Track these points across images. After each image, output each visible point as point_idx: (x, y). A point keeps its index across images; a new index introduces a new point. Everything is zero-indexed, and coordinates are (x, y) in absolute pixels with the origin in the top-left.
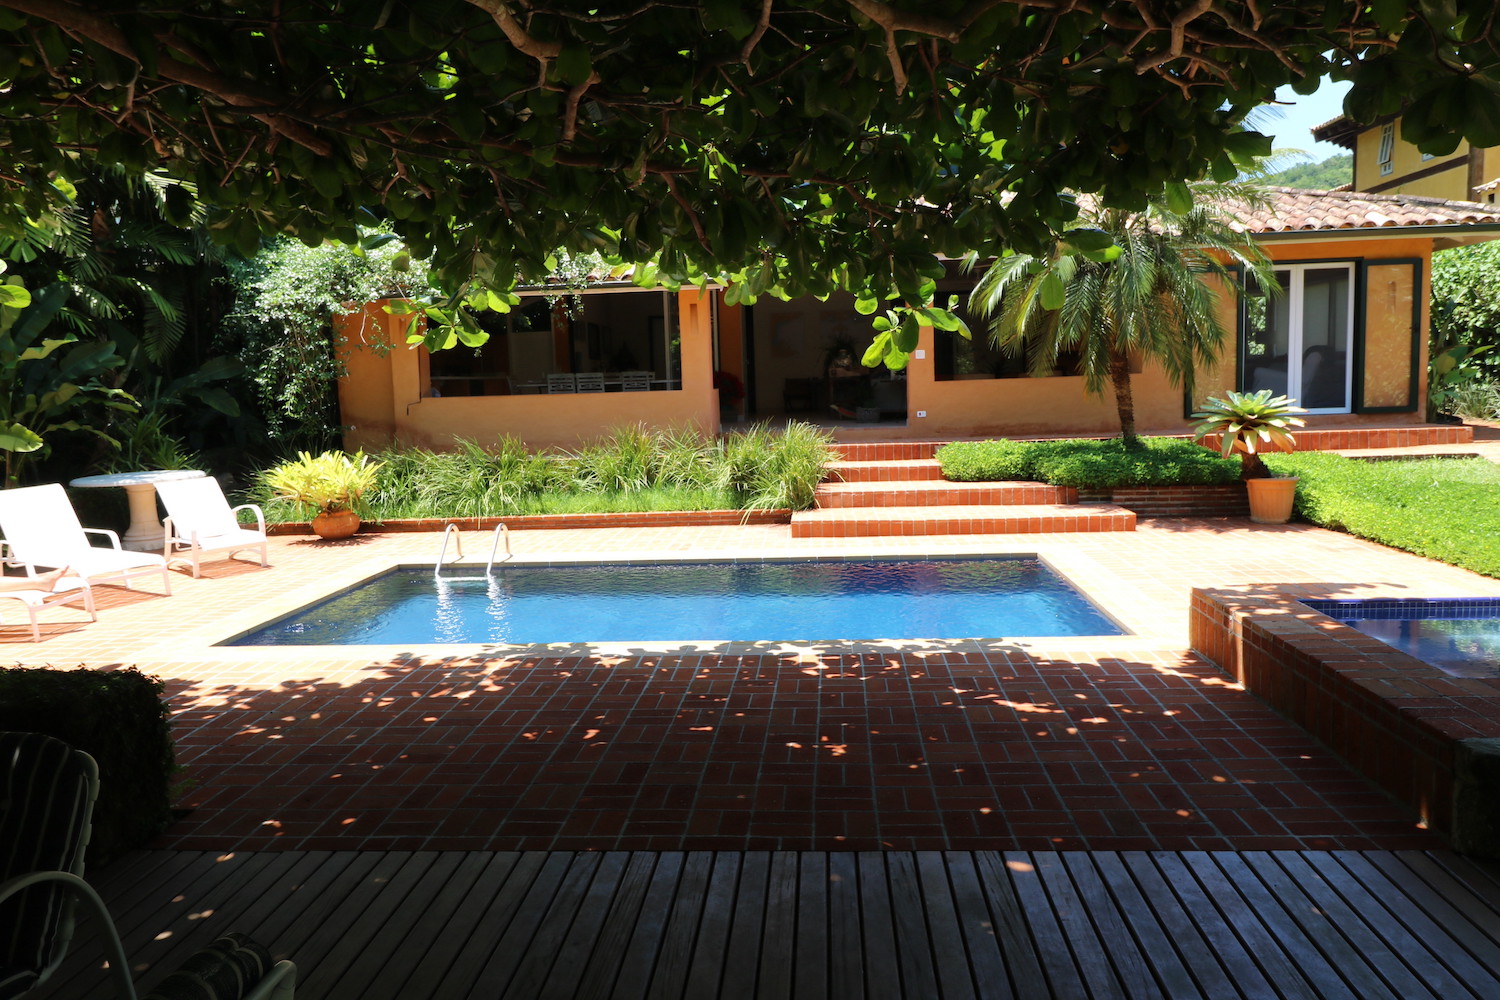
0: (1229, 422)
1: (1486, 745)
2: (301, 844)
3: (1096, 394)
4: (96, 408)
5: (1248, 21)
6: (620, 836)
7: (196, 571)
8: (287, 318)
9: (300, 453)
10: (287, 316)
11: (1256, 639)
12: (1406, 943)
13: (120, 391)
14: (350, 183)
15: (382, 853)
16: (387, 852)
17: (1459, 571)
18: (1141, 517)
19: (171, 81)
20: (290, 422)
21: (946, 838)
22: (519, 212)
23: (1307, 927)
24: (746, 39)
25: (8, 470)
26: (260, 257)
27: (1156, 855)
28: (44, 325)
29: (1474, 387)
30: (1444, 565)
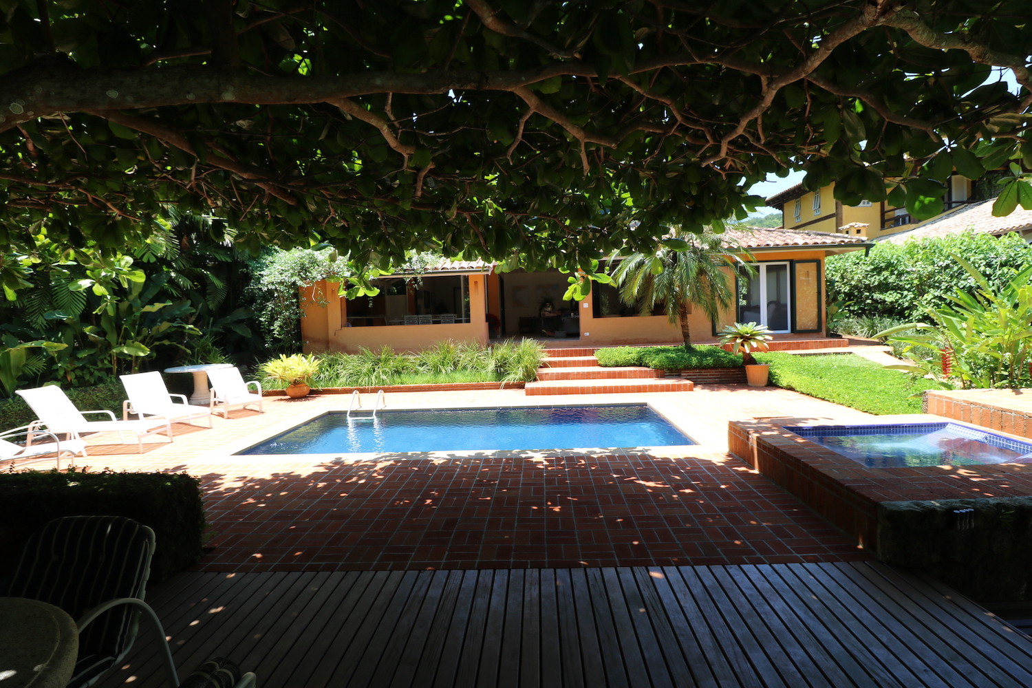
0: (736, 338)
1: (894, 505)
2: (271, 568)
3: (674, 324)
4: (180, 334)
5: (758, 139)
6: (444, 561)
7: (226, 415)
8: (276, 290)
9: (281, 355)
10: (276, 288)
11: (765, 448)
12: (863, 615)
13: (192, 326)
14: (307, 219)
15: (316, 573)
16: (318, 572)
17: (852, 410)
18: (696, 384)
19: (215, 167)
20: (276, 340)
21: (617, 559)
22: (392, 233)
23: (812, 608)
24: (509, 147)
25: (133, 364)
26: (264, 259)
27: (728, 567)
28: (155, 292)
29: (846, 320)
30: (844, 407)
